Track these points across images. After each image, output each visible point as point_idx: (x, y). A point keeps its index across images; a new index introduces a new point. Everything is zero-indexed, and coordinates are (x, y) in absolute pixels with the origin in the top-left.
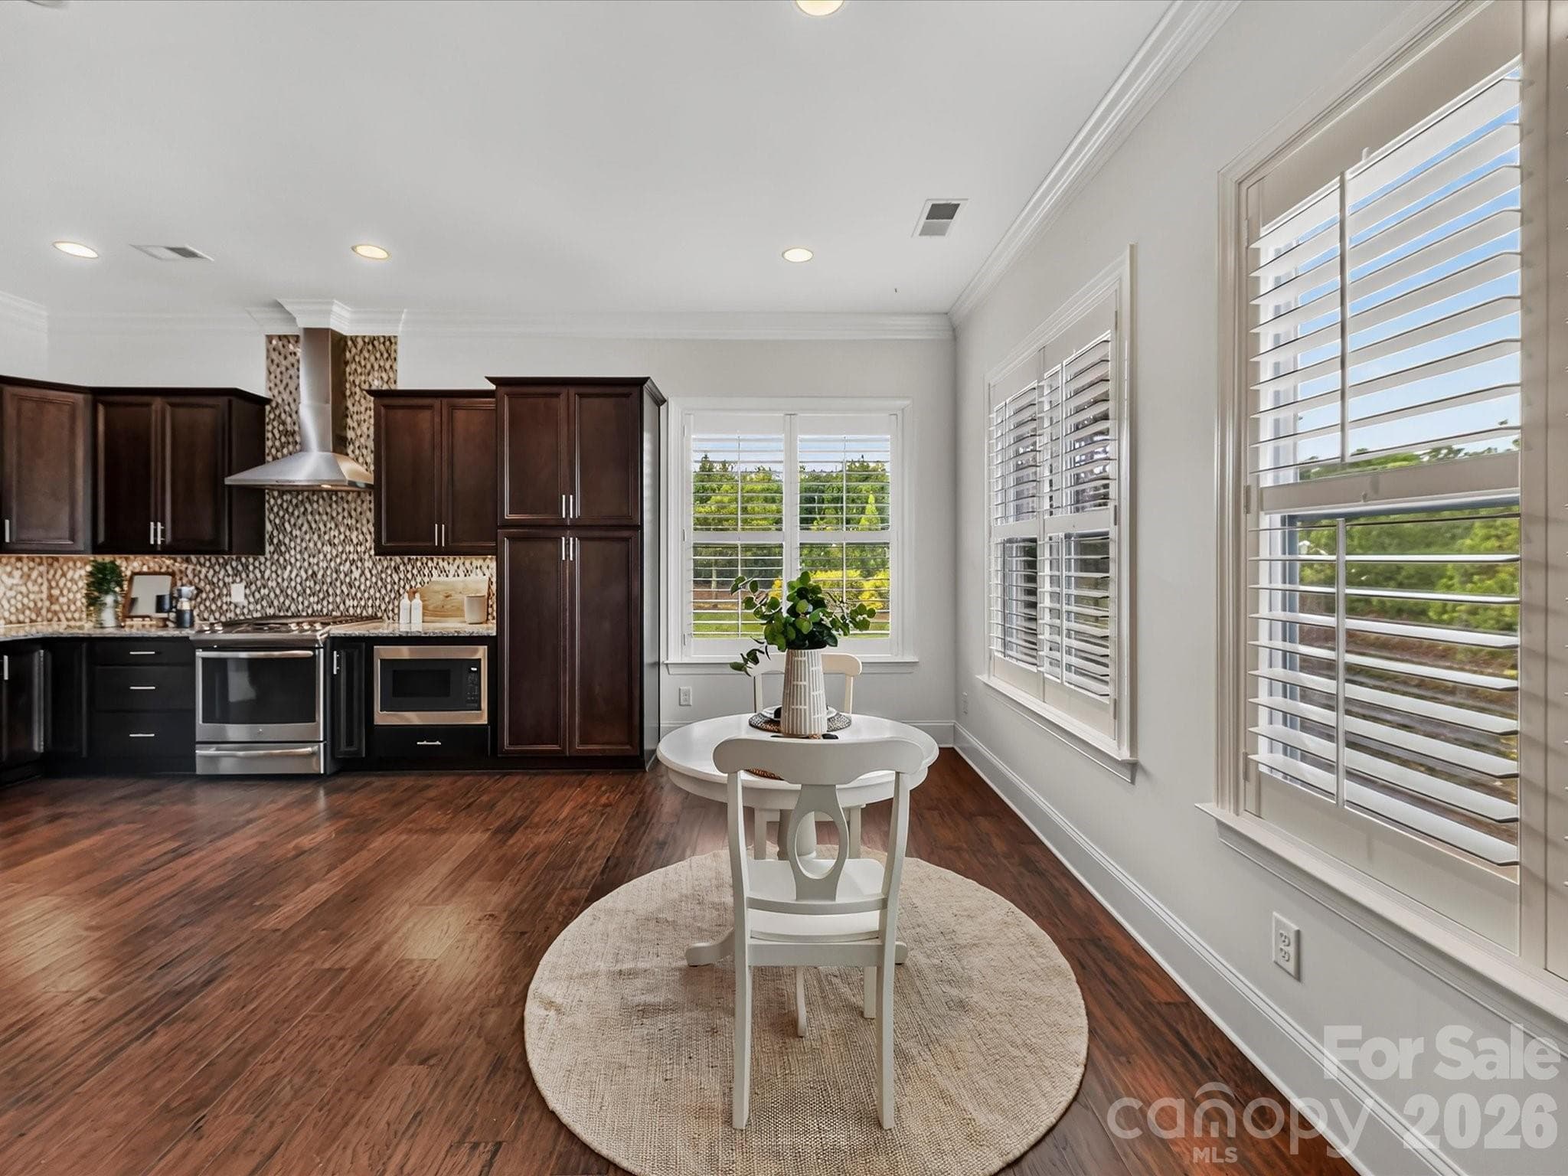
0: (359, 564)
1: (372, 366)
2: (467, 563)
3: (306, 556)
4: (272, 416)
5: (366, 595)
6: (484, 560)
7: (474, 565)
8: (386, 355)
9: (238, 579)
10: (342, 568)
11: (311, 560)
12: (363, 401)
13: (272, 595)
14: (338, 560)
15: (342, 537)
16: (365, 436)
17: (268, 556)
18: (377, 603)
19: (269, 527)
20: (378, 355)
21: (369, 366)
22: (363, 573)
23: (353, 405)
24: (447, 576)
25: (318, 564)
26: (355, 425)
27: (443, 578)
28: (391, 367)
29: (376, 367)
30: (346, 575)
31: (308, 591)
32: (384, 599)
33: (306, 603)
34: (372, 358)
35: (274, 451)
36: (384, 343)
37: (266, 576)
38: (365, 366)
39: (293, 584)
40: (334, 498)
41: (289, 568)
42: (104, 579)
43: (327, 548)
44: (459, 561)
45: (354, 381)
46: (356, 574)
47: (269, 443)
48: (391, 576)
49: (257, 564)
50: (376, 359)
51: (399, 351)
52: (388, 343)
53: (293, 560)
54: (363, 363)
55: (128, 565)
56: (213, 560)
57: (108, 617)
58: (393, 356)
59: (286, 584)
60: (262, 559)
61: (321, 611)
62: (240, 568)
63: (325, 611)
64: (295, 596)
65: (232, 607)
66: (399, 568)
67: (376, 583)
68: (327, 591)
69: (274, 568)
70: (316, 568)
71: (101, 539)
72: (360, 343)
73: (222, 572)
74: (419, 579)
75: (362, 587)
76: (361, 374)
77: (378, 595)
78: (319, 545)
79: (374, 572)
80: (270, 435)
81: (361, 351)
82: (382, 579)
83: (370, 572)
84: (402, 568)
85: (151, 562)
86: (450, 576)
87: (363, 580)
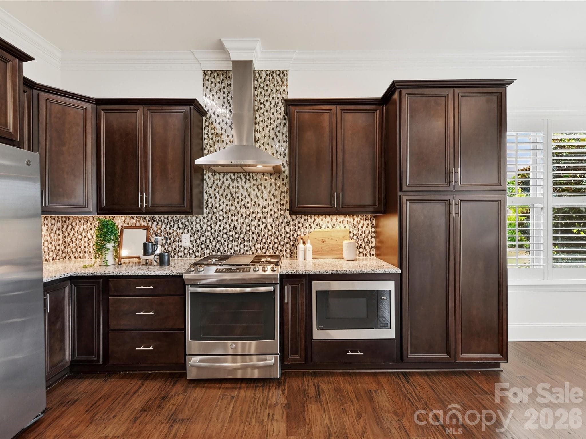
0: (264, 220)
1: (272, 90)
2: (334, 220)
3: (230, 215)
4: (207, 124)
5: (269, 241)
6: (345, 217)
7: (339, 220)
8: (280, 83)
9: (186, 231)
10: (253, 223)
11: (233, 218)
12: (265, 113)
13: (208, 241)
14: (250, 218)
15: (253, 203)
16: (267, 137)
17: (205, 215)
18: (276, 246)
19: (206, 197)
20: (276, 83)
21: (269, 91)
22: (266, 225)
23: (260, 116)
24: (321, 228)
25: (237, 220)
26: (261, 129)
27: (318, 229)
28: (284, 90)
29: (274, 91)
30: (255, 228)
31: (231, 238)
32: (280, 243)
33: (230, 246)
34: (272, 85)
35: (208, 147)
36: (279, 75)
37: (204, 228)
38: (267, 90)
39: (221, 233)
40: (248, 177)
41: (219, 223)
42: (107, 232)
43: (243, 210)
44: (329, 218)
45: (260, 100)
46: (262, 227)
47: (205, 142)
48: (284, 228)
49: (198, 221)
50: (274, 85)
51: (289, 80)
52: (282, 75)
53: (221, 218)
54: (266, 88)
55: (119, 221)
56: (170, 218)
57: (110, 257)
58: (285, 83)
59: (216, 233)
60: (201, 218)
61: (240, 251)
62: (187, 223)
63: (242, 251)
64: (223, 241)
65: (182, 249)
66: (289, 222)
67: (275, 233)
68: (243, 238)
69: (209, 223)
70: (236, 223)
71: (104, 204)
72: (264, 75)
73: (176, 226)
74: (302, 230)
75: (266, 236)
76: (265, 96)
77: (276, 240)
78: (238, 208)
79: (274, 225)
80: (205, 136)
81: (265, 80)
82: (278, 230)
83: (271, 225)
84: (292, 223)
85: (134, 221)
86: (323, 227)
87: (266, 230)
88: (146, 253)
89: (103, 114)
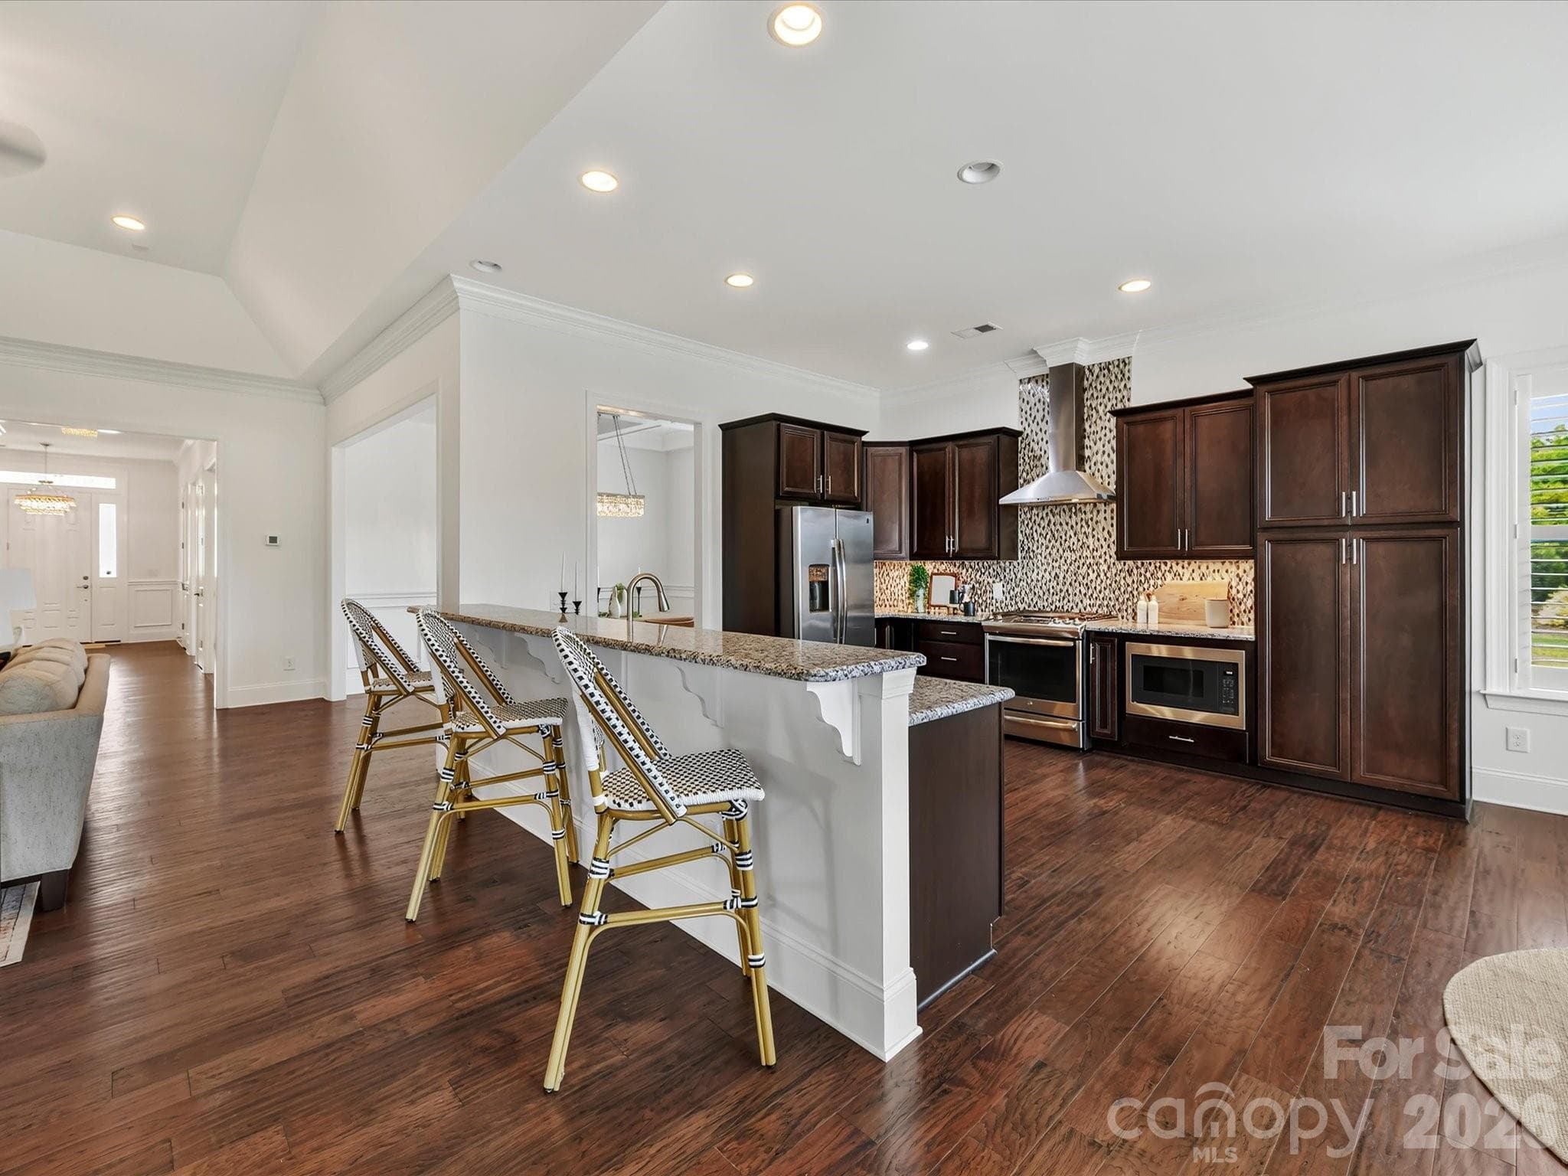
0: (1095, 567)
1: (1107, 389)
2: (1204, 568)
3: (1050, 561)
4: (1023, 446)
5: (1101, 596)
6: (1223, 563)
7: (1212, 568)
8: (1120, 376)
9: (998, 580)
10: (1079, 571)
11: (1054, 563)
12: (1098, 421)
13: (1023, 593)
14: (1077, 564)
15: (1080, 543)
16: (1100, 453)
17: (1020, 561)
18: (1112, 604)
19: (1020, 537)
20: (1113, 378)
21: (1104, 390)
22: (1099, 575)
23: (1090, 427)
24: (1181, 579)
25: (1059, 567)
26: (1092, 444)
27: (1177, 581)
28: (1125, 386)
29: (1111, 389)
30: (1084, 578)
31: (1052, 591)
32: (1117, 599)
33: (1050, 601)
34: (1108, 382)
35: (1025, 474)
36: (1118, 366)
37: (1019, 576)
38: (1101, 390)
39: (1039, 584)
40: (1074, 510)
41: (1036, 571)
42: (918, 578)
43: (1067, 554)
44: (1194, 565)
45: (1091, 405)
46: (1093, 576)
47: (1020, 468)
48: (1124, 578)
49: (1012, 567)
50: (1111, 381)
51: (1132, 372)
52: (1121, 366)
53: (1039, 564)
54: (1099, 388)
55: (929, 567)
56: (980, 565)
57: (920, 603)
58: (1127, 375)
59: (1033, 584)
60: (1015, 563)
61: (1063, 607)
62: (999, 570)
63: (1066, 608)
64: (1041, 594)
65: (994, 601)
66: (1132, 571)
67: (1110, 585)
68: (1067, 591)
69: (1024, 571)
70: (1057, 571)
71: (915, 550)
72: (1096, 370)
73: (987, 573)
74: (1152, 582)
75: (1098, 588)
76: (1097, 397)
77: (1112, 596)
78: (1061, 551)
79: (1109, 575)
80: (1021, 461)
81: (1098, 377)
82: (1116, 582)
83: (1105, 575)
84: (1135, 571)
85: (943, 566)
86: (1185, 578)
87: (1099, 581)
88: (952, 601)
89: (915, 454)
